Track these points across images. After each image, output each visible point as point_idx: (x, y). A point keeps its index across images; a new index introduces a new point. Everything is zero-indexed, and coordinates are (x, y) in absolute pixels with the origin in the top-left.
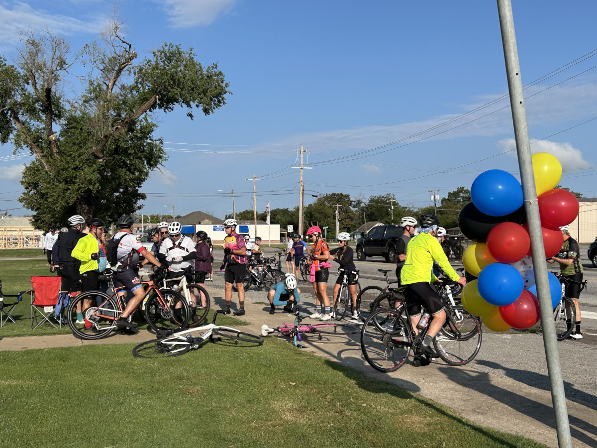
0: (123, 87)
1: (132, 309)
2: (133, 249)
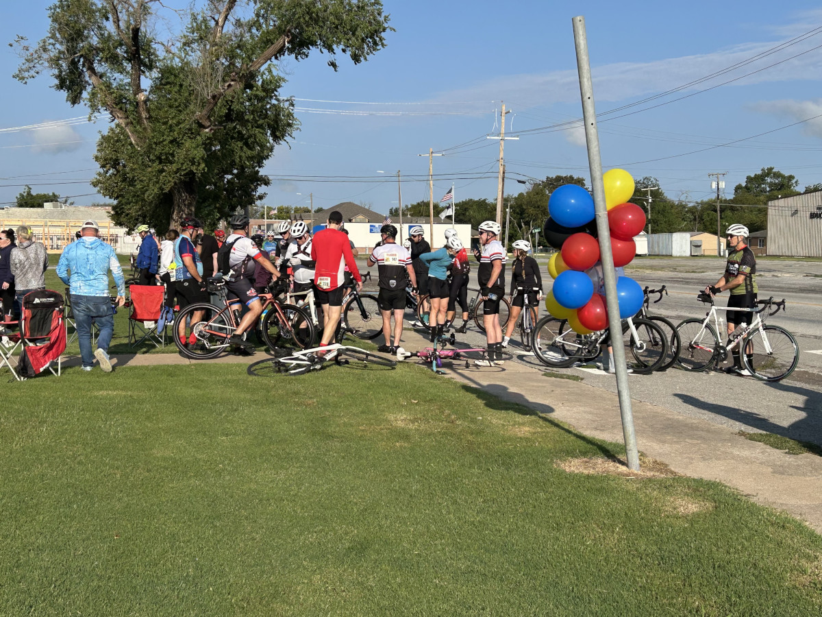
0: (238, 23)
1: (248, 325)
2: (248, 256)
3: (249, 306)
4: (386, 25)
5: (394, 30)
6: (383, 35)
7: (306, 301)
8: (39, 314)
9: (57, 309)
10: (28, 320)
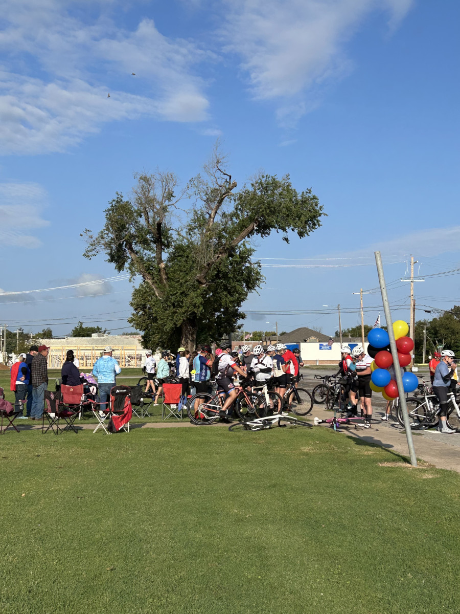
3: (230, 394)
4: (321, 212)
5: (326, 215)
6: (319, 218)
7: (263, 391)
8: (118, 399)
9: (128, 396)
10: (113, 401)
